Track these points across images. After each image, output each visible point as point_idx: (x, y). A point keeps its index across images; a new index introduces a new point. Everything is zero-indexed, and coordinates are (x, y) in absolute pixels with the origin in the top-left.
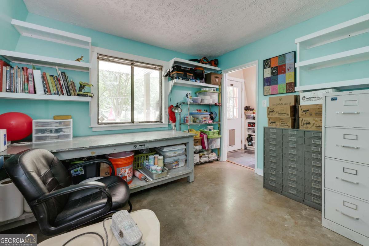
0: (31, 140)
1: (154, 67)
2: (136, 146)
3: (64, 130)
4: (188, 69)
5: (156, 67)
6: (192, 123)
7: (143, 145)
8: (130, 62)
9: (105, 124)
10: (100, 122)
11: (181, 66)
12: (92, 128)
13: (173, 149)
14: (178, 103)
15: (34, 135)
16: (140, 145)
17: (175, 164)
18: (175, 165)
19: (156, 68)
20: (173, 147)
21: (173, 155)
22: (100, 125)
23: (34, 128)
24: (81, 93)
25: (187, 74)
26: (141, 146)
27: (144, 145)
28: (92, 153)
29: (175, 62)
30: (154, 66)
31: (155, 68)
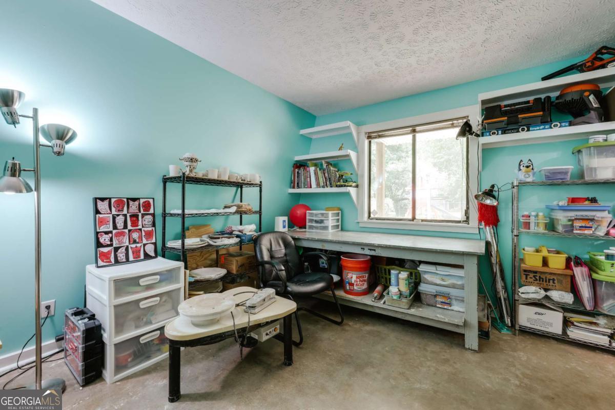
0: (305, 228)
1: (450, 124)
2: (364, 249)
3: (325, 221)
4: (528, 102)
5: (454, 122)
6: (541, 230)
7: (373, 250)
8: (411, 129)
9: (377, 219)
10: (372, 216)
11: (500, 105)
12: (359, 222)
13: (437, 272)
14: (493, 186)
15: (308, 224)
16: (369, 249)
17: (441, 300)
18: (442, 302)
19: (455, 125)
20: (439, 268)
21: (439, 282)
22: (371, 221)
23: (307, 218)
24: (339, 183)
25: (519, 116)
26: (371, 250)
27: (375, 250)
28: (323, 246)
29: (484, 102)
30: (451, 122)
31: (453, 124)
